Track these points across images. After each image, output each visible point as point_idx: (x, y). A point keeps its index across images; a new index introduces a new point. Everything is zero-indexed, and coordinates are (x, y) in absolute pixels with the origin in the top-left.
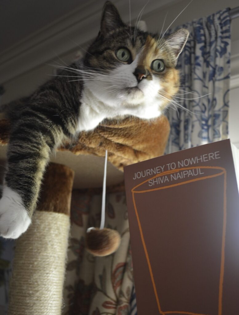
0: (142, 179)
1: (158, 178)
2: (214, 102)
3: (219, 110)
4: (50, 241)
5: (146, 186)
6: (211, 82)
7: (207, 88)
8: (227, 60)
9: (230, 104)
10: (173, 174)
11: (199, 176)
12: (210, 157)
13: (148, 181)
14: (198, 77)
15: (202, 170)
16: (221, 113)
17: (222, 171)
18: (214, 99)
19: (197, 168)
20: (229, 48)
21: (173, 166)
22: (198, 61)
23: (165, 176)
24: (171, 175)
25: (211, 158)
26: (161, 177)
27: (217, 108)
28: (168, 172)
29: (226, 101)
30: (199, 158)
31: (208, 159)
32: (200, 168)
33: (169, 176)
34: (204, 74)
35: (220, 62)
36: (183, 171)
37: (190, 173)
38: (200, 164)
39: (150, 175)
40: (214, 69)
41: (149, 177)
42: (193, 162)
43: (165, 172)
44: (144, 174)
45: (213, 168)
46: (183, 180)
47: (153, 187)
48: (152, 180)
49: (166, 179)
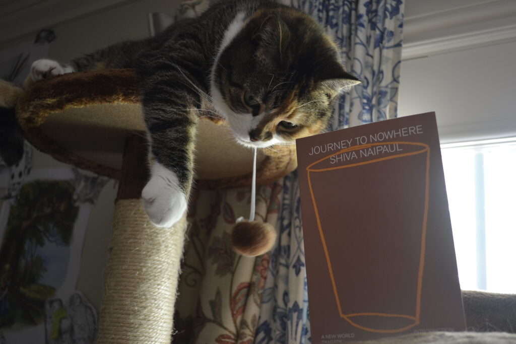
0: (321, 155)
1: (343, 154)
2: (381, 75)
3: (387, 87)
4: (163, 241)
5: (327, 164)
6: (377, 50)
7: (372, 57)
8: (399, 23)
9: (401, 80)
10: (363, 150)
11: (396, 153)
12: (410, 131)
13: (329, 158)
14: (361, 41)
15: (400, 146)
16: (389, 90)
17: (424, 148)
18: (381, 72)
19: (394, 143)
20: (402, 8)
21: (364, 140)
22: (362, 20)
23: (352, 152)
24: (361, 151)
25: (412, 132)
26: (348, 153)
27: (383, 84)
28: (356, 148)
29: (396, 75)
30: (397, 131)
31: (408, 133)
32: (397, 143)
33: (357, 152)
34: (368, 39)
35: (390, 24)
36: (376, 146)
37: (384, 149)
38: (398, 138)
39: (333, 150)
40: (382, 33)
41: (331, 152)
42: (389, 137)
43: (352, 147)
44: (324, 149)
45: (414, 144)
46: (376, 157)
47: (336, 165)
48: (335, 156)
49: (354, 155)
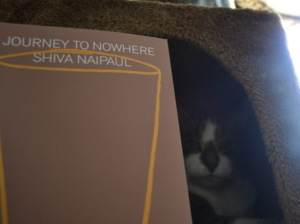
0: (21, 49)
1: (53, 53)
5: (28, 60)
10: (82, 56)
11: (123, 68)
12: (141, 50)
13: (33, 54)
15: (129, 62)
17: (156, 71)
19: (122, 57)
21: (84, 45)
23: (66, 55)
24: (79, 56)
25: (143, 52)
26: (61, 55)
28: (74, 51)
30: (126, 46)
31: (139, 51)
32: (126, 58)
36: (99, 56)
37: (109, 61)
38: (126, 53)
39: (39, 46)
41: (36, 48)
42: (117, 49)
43: (68, 49)
44: (26, 42)
45: (145, 63)
46: (98, 67)
47: (40, 64)
48: (42, 54)
49: (69, 58)
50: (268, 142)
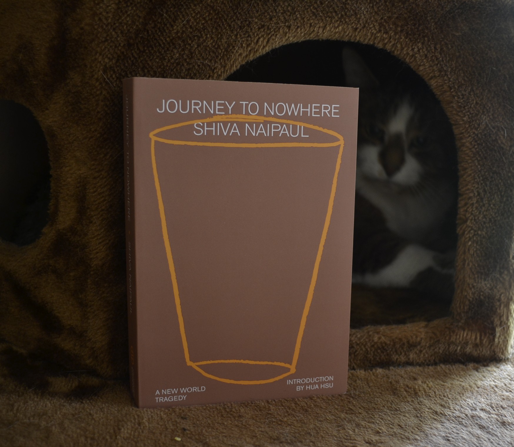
0: (178, 117)
1: (216, 123)
10: (251, 125)
11: (299, 139)
12: (323, 111)
13: (194, 124)
15: (306, 131)
17: (338, 140)
19: (298, 124)
21: (253, 109)
23: (232, 123)
24: (247, 125)
25: (325, 113)
26: (225, 124)
28: (240, 118)
30: (305, 107)
31: (320, 113)
32: (303, 125)
36: (271, 123)
37: (283, 131)
38: (305, 118)
39: (200, 112)
41: (196, 116)
42: (293, 113)
43: (234, 116)
44: (184, 108)
45: (326, 131)
46: (269, 140)
47: (202, 139)
48: (203, 123)
49: (235, 129)
50: (462, 210)
